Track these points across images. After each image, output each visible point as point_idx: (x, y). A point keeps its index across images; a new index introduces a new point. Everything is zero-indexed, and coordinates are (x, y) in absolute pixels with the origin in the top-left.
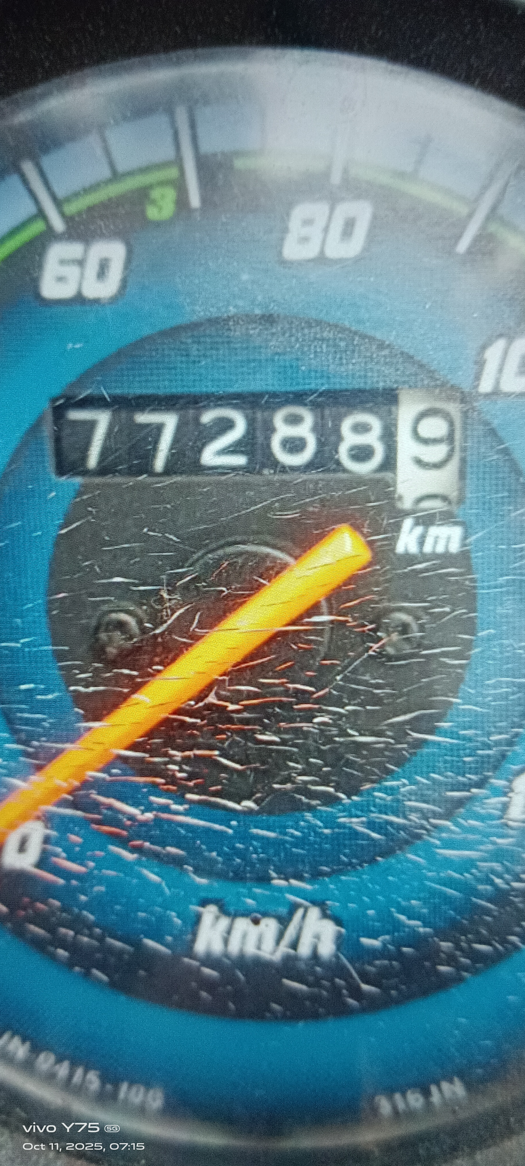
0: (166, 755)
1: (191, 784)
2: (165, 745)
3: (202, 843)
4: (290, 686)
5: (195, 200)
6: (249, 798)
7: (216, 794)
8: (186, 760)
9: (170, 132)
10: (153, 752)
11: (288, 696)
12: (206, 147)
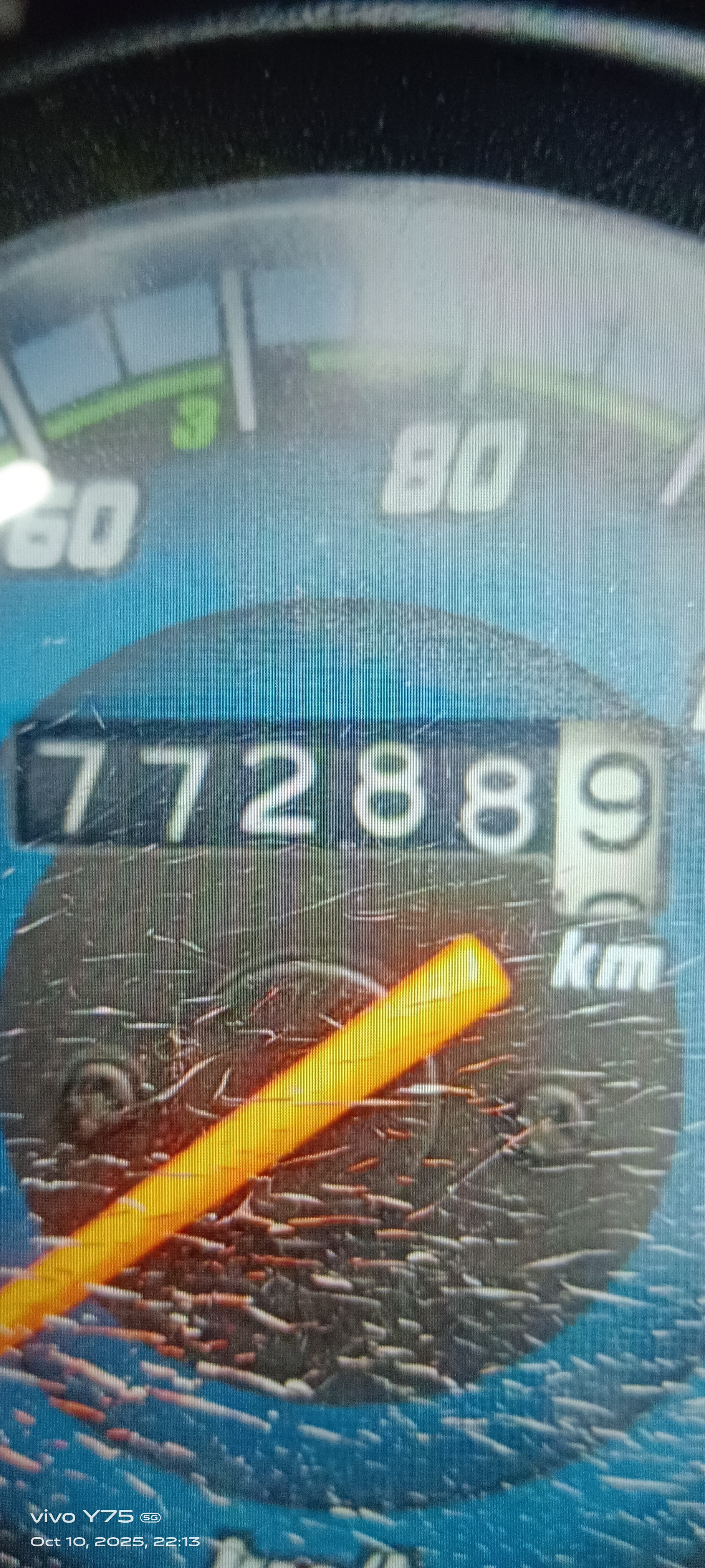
0: (168, 1297)
1: (207, 1347)
2: (167, 1281)
3: (221, 1441)
4: (372, 1198)
5: (247, 419)
6: (299, 1374)
7: (247, 1366)
8: (200, 1309)
9: (212, 312)
10: (149, 1292)
11: (367, 1214)
12: (267, 335)
